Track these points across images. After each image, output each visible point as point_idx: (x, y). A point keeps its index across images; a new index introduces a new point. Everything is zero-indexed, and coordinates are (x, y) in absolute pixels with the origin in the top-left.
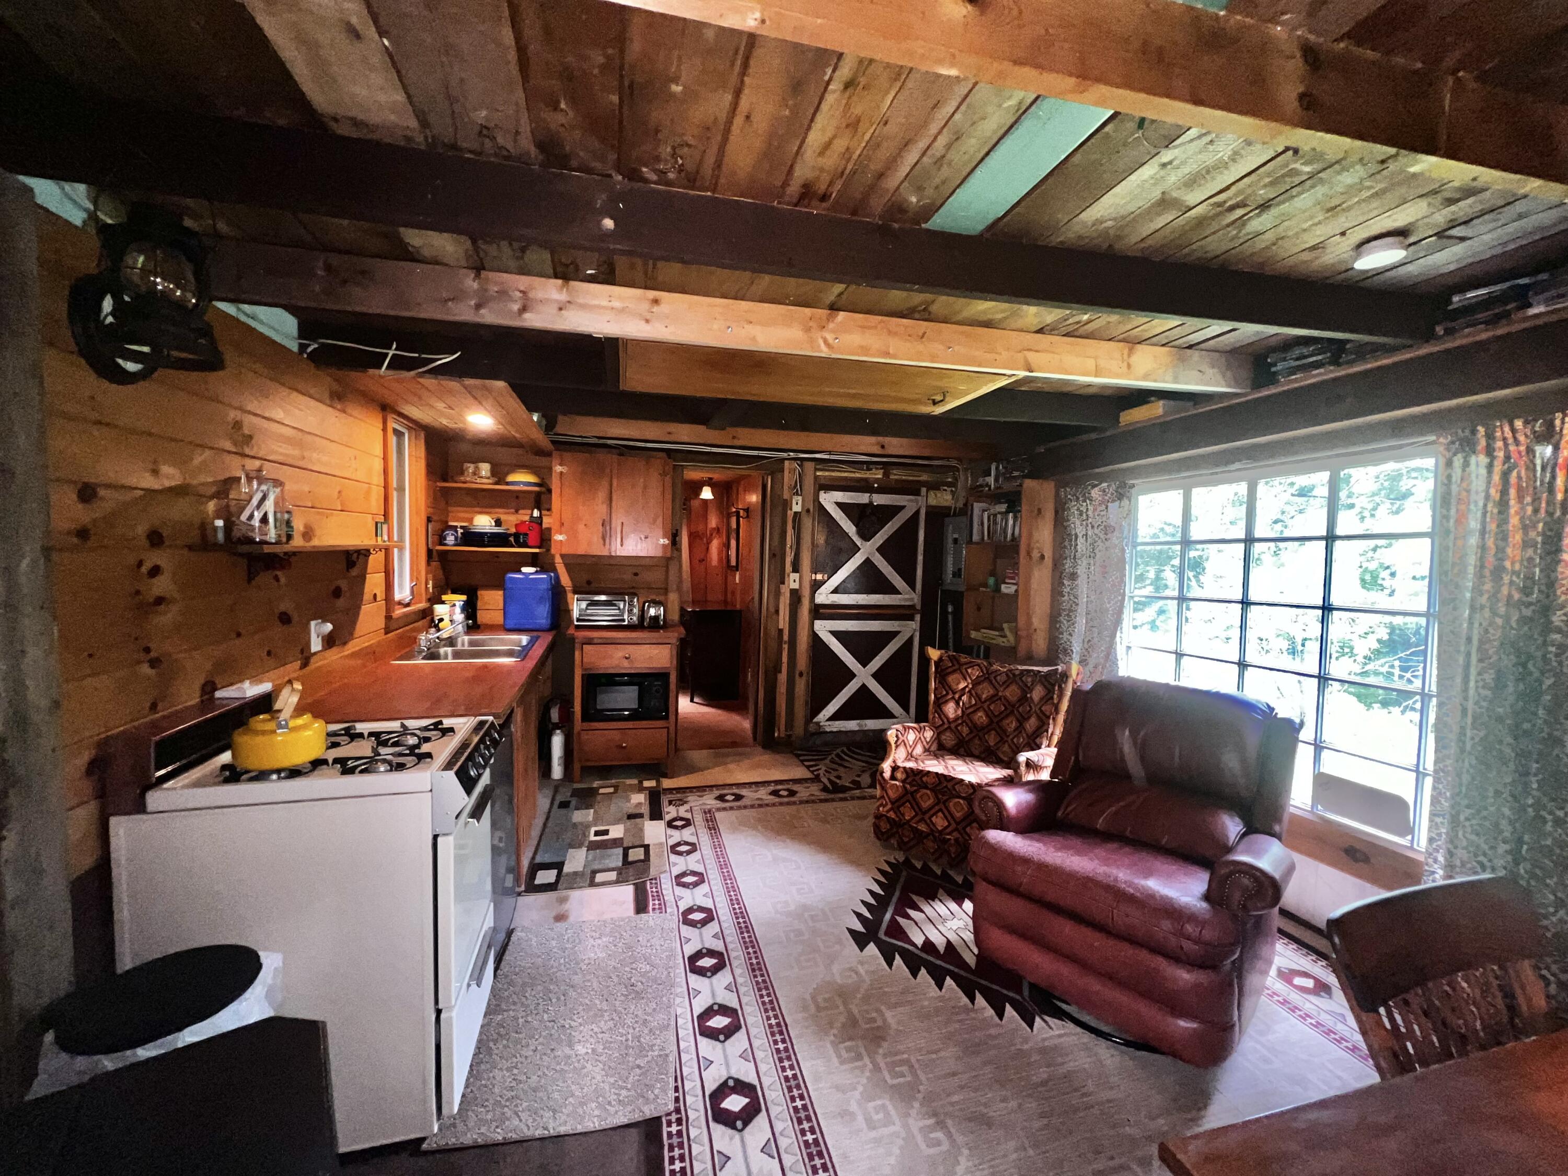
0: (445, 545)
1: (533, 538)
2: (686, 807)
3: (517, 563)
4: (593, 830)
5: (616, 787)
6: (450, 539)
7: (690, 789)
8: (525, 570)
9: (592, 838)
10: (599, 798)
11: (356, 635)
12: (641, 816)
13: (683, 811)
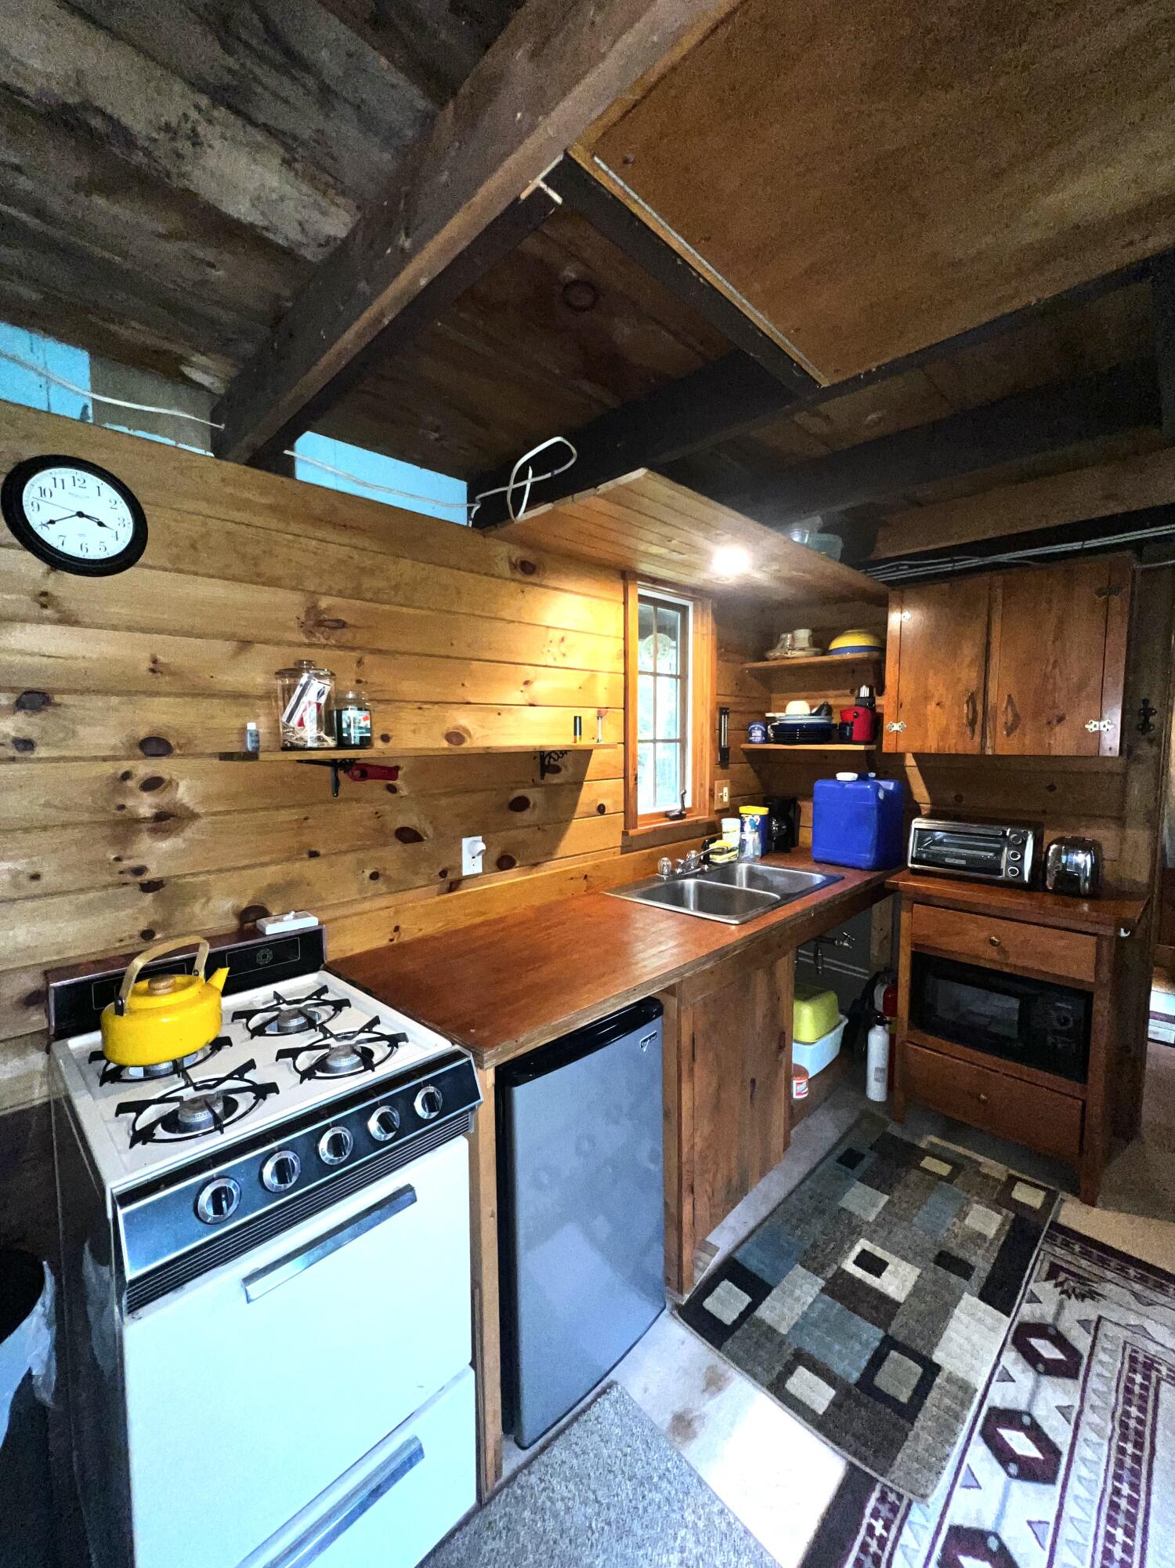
0: (751, 742)
1: (859, 728)
2: (1089, 1310)
3: (831, 765)
4: (862, 1244)
5: (958, 1165)
6: (757, 735)
7: (1125, 1261)
8: (842, 776)
9: (849, 1266)
10: (914, 1176)
11: (560, 853)
12: (964, 1270)
13: (1073, 1317)
